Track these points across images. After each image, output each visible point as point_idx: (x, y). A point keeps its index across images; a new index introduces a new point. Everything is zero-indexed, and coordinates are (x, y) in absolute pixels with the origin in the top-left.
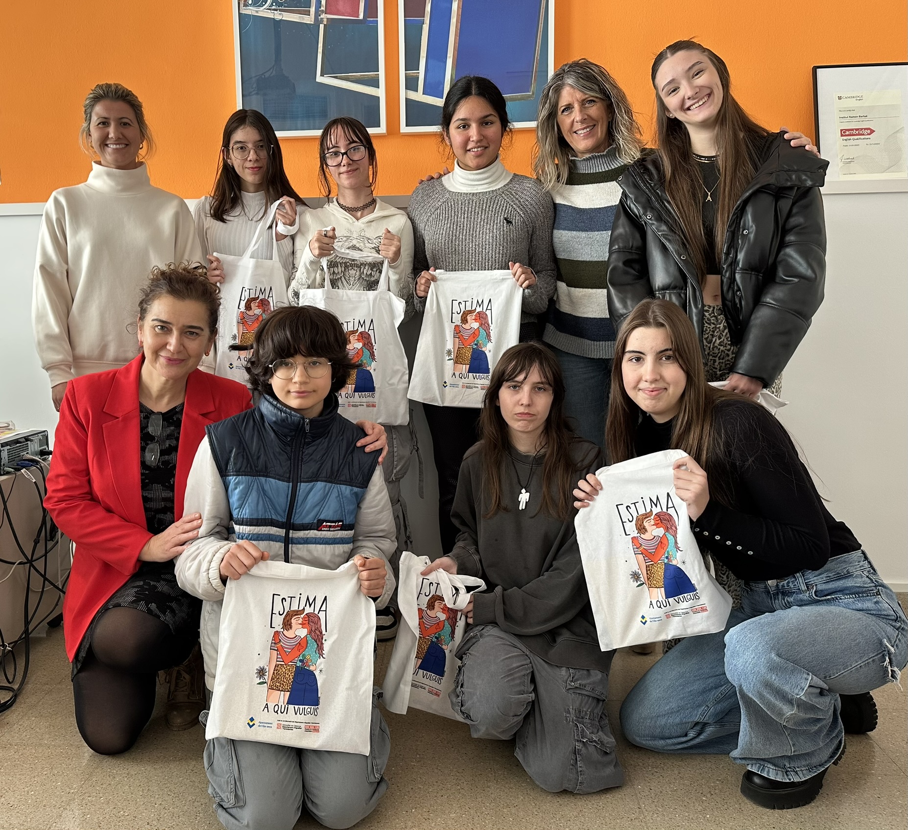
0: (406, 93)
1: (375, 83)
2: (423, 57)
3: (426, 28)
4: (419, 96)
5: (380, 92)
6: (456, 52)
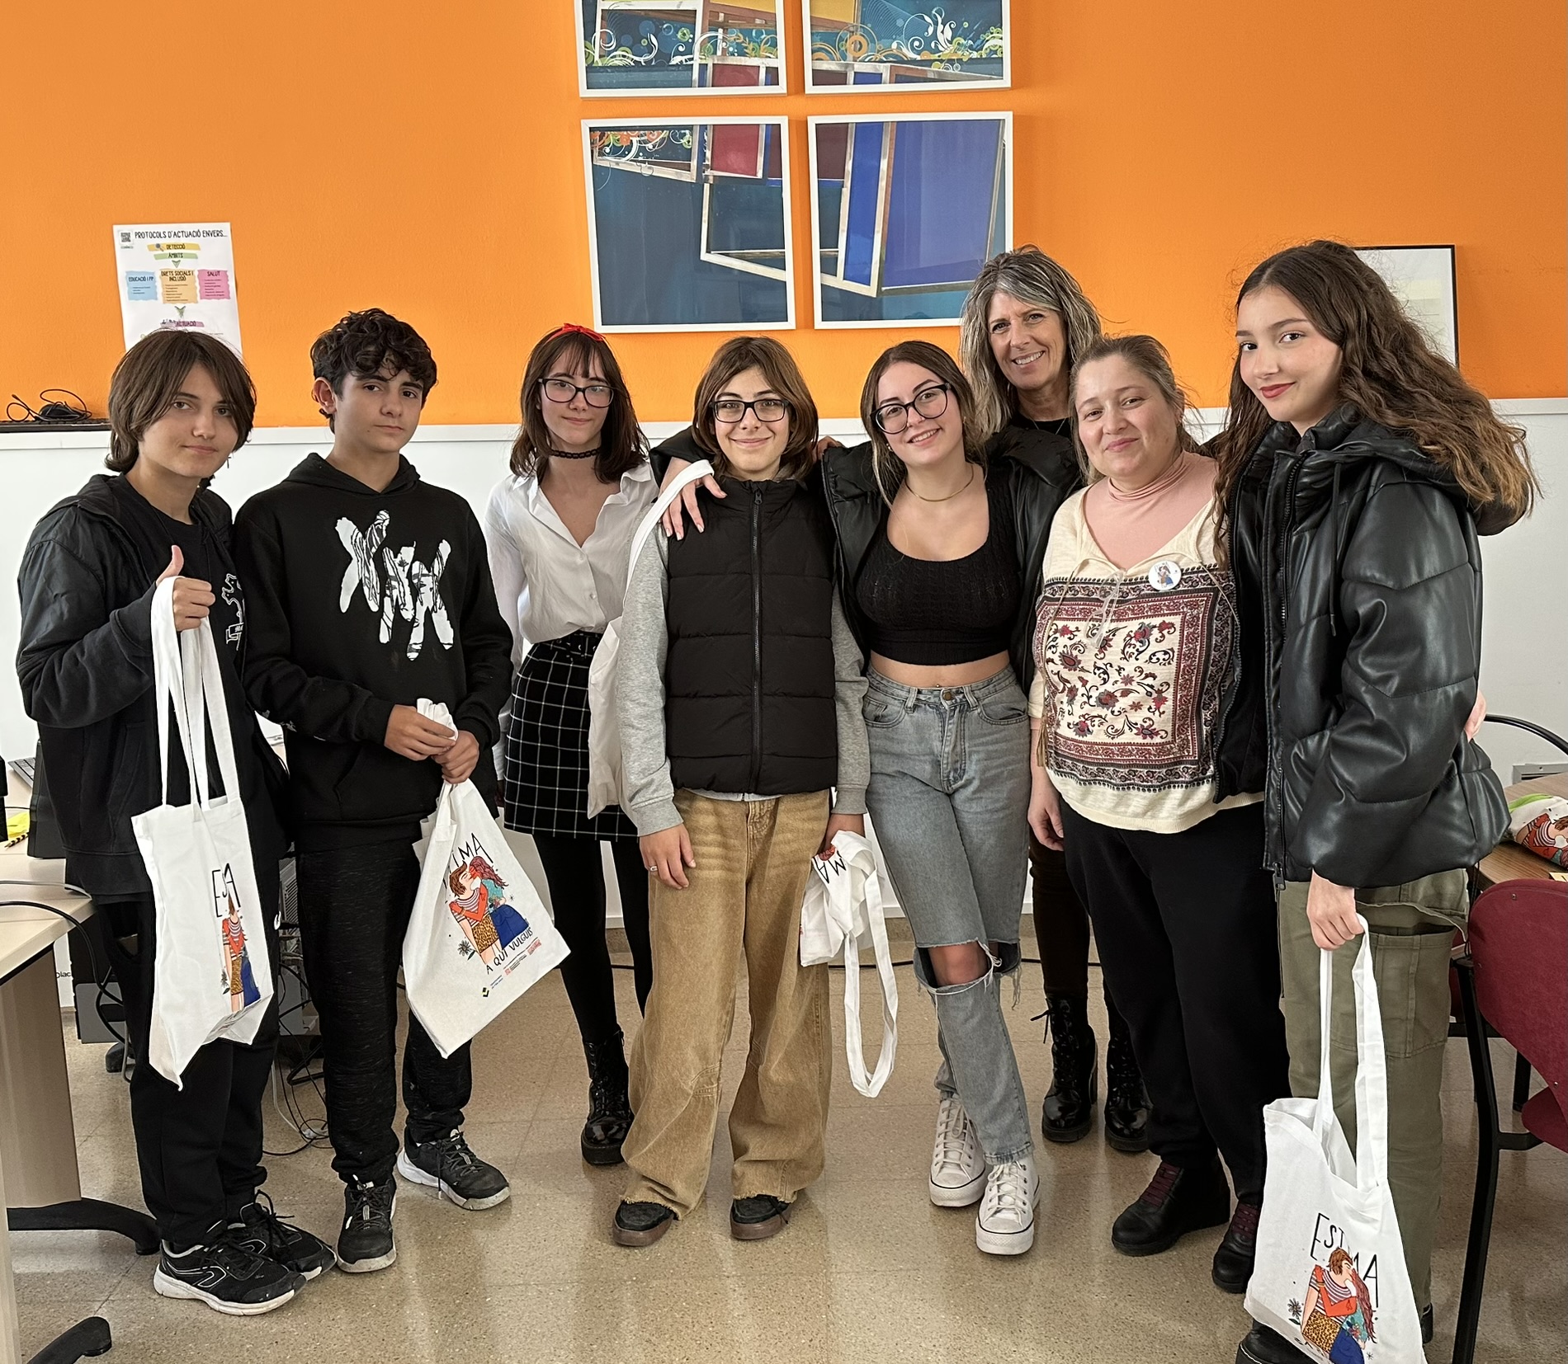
0: (821, 277)
1: (780, 264)
2: (843, 231)
3: (846, 192)
4: (838, 282)
5: (787, 276)
6: (886, 226)
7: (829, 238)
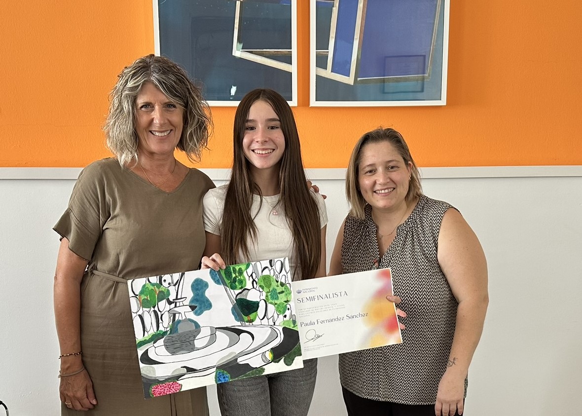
0: (316, 70)
1: (288, 59)
2: (332, 37)
3: (335, 10)
4: (328, 73)
5: (293, 68)
6: (362, 35)
7: (322, 43)
